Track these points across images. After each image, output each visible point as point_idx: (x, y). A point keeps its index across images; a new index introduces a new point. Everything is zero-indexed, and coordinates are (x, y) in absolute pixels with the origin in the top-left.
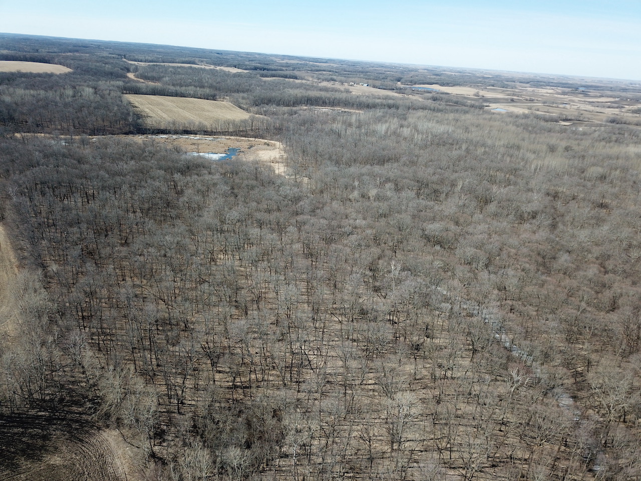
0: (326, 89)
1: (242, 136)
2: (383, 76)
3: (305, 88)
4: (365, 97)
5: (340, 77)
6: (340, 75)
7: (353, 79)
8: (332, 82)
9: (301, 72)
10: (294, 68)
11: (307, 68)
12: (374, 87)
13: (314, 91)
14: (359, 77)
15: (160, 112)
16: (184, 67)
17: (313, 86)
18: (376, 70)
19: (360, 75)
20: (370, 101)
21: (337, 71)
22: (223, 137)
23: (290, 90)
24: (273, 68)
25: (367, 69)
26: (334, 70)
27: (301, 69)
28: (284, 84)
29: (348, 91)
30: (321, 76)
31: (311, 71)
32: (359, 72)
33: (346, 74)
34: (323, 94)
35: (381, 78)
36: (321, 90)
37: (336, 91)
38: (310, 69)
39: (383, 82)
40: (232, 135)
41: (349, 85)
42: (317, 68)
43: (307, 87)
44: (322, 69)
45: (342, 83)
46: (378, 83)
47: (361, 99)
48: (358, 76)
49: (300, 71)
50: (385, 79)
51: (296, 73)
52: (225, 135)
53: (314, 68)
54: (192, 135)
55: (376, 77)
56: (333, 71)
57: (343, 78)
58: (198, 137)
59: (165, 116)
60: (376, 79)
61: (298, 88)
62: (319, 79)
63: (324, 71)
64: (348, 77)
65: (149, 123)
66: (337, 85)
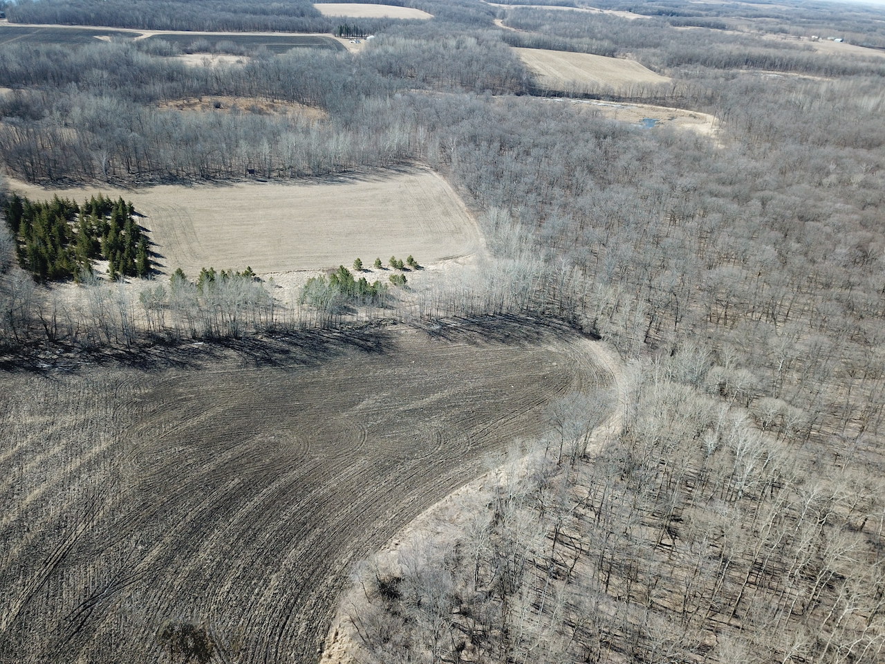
0: (775, 45)
1: (659, 105)
2: (869, 26)
3: (741, 43)
4: (839, 58)
5: (795, 27)
6: (794, 23)
7: (818, 31)
8: (783, 35)
9: (730, 19)
10: (719, 12)
11: (740, 13)
12: (853, 43)
13: (755, 47)
14: (827, 28)
15: (553, 70)
16: (563, 11)
17: (753, 40)
18: (856, 16)
19: (828, 24)
20: (849, 64)
21: (789, 17)
22: (634, 104)
23: (721, 45)
24: (686, 11)
25: (841, 14)
26: (784, 16)
27: (730, 14)
28: (710, 36)
29: (809, 49)
30: (764, 26)
31: (747, 16)
32: (827, 19)
33: (804, 22)
34: (772, 52)
35: (865, 29)
36: (766, 46)
37: (791, 47)
38: (744, 14)
39: (869, 37)
40: (645, 103)
41: (810, 40)
42: (755, 12)
43: (745, 42)
44: (764, 14)
45: (798, 36)
46: (861, 37)
47: (833, 61)
48: (826, 25)
49: (728, 16)
50: (872, 30)
51: (723, 20)
52: (636, 102)
53: (750, 13)
54: (595, 101)
55: (858, 28)
56: (782, 18)
57: (800, 29)
58: (602, 103)
59: (558, 74)
60: (858, 30)
61: (731, 42)
62: (761, 29)
63: (768, 17)
64: (808, 27)
65: (543, 82)
66: (791, 40)
